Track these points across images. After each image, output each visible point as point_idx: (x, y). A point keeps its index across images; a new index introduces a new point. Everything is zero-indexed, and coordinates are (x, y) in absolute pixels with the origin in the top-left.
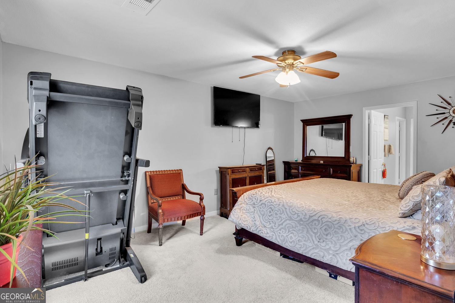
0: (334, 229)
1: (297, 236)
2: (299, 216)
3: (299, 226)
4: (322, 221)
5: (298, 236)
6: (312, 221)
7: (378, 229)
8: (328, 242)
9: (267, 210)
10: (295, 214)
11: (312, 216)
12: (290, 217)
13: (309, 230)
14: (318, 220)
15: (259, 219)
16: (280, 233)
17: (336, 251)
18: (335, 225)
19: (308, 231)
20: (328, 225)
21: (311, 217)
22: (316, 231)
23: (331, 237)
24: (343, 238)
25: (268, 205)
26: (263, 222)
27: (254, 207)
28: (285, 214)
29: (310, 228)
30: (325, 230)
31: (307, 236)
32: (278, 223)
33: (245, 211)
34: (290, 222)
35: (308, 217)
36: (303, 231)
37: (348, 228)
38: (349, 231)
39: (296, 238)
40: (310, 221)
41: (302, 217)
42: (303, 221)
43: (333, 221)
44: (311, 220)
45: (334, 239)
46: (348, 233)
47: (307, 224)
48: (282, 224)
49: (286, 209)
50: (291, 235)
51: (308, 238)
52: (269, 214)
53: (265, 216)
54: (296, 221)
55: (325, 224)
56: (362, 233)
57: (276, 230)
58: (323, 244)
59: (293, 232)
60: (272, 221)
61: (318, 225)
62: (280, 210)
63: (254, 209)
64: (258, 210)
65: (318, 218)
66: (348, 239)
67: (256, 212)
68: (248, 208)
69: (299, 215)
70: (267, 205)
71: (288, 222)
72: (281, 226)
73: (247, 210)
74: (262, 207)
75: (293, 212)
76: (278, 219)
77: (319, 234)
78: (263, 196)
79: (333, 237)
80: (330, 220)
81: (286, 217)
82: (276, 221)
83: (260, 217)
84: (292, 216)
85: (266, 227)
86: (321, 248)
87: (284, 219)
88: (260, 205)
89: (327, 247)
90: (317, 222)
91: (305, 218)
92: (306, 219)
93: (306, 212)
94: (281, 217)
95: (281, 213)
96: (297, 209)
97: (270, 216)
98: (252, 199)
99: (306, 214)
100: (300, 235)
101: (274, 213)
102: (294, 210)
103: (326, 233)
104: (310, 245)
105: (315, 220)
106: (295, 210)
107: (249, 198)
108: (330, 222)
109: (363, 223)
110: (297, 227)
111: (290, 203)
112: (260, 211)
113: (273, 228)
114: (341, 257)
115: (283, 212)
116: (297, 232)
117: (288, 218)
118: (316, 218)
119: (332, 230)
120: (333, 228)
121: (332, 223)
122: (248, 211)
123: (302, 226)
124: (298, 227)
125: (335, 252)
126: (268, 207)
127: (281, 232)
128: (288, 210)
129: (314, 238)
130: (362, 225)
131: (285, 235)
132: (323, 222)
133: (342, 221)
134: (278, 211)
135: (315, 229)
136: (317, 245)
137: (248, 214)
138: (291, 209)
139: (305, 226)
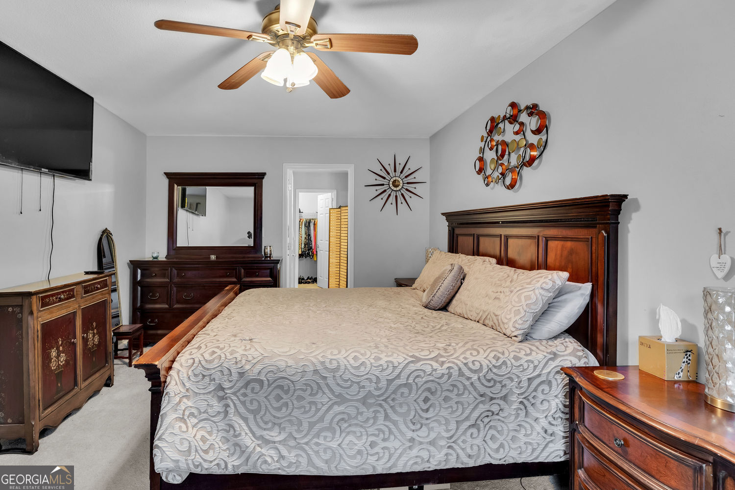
0: (442, 393)
1: (364, 437)
2: (364, 387)
3: (365, 410)
4: (416, 384)
5: (367, 434)
6: (394, 392)
7: (514, 371)
8: (431, 426)
9: (269, 395)
10: (351, 386)
11: (393, 380)
12: (340, 396)
13: (389, 411)
14: (405, 385)
15: (246, 428)
16: (317, 444)
17: (451, 437)
18: (442, 385)
19: (387, 417)
20: (429, 390)
21: (389, 382)
22: (405, 409)
23: (436, 411)
24: (460, 407)
25: (268, 380)
26: (259, 432)
27: (221, 399)
28: (326, 391)
29: (391, 407)
30: (426, 400)
31: (387, 426)
32: (308, 420)
33: (195, 417)
34: (341, 408)
35: (383, 383)
36: (375, 418)
37: (467, 383)
38: (469, 389)
39: (364, 441)
40: (389, 392)
41: (371, 387)
42: (373, 396)
43: (438, 378)
44: (392, 388)
45: (444, 413)
46: (470, 393)
47: (383, 400)
48: (321, 419)
49: (325, 378)
50: (351, 438)
51: (390, 430)
52: (276, 405)
53: (262, 413)
54: (357, 400)
55: (423, 388)
56: (492, 385)
57: (305, 440)
58: (424, 432)
59: (353, 429)
60: (289, 421)
61: (410, 394)
62: (310, 386)
63: (223, 402)
64: (237, 402)
65: (408, 379)
66: (469, 404)
67: (232, 410)
68: (203, 405)
69: (362, 384)
70: (266, 383)
71: (337, 409)
72: (318, 427)
73: (200, 413)
74: (249, 391)
75: (346, 381)
76: (307, 409)
77: (413, 413)
78: (244, 362)
79: (440, 409)
80: (431, 378)
81: (329, 398)
82: (301, 417)
83: (245, 420)
84: (343, 392)
85: (274, 442)
86: (421, 443)
87: (323, 405)
88: (242, 387)
89: (433, 435)
90: (405, 390)
91: (377, 389)
92: (381, 389)
93: (377, 373)
94: (315, 403)
95: (314, 392)
96: (352, 371)
97: (279, 409)
98: (211, 375)
99: (378, 377)
100: (371, 430)
101: (294, 397)
102: (346, 377)
103: (425, 407)
104: (397, 444)
105: (400, 386)
106: (350, 376)
107: (195, 375)
108: (432, 381)
109: (488, 366)
110: (362, 413)
111: (330, 363)
112: (243, 403)
113: (295, 439)
114: (461, 444)
115: (319, 387)
116: (361, 426)
117: (335, 399)
118: (402, 380)
119: (437, 396)
120: (439, 393)
121: (436, 382)
122: (204, 416)
123: (372, 410)
124: (365, 414)
125: (451, 439)
126: (269, 385)
127: (321, 441)
128: (330, 381)
129: (403, 427)
130: (488, 371)
131: (334, 444)
132: (419, 386)
133: (454, 374)
134: (305, 391)
135: (401, 405)
136: (412, 440)
137: (207, 424)
138: (338, 374)
139: (381, 405)
